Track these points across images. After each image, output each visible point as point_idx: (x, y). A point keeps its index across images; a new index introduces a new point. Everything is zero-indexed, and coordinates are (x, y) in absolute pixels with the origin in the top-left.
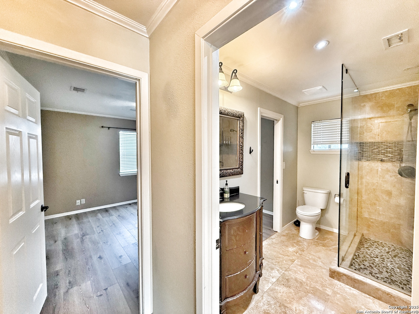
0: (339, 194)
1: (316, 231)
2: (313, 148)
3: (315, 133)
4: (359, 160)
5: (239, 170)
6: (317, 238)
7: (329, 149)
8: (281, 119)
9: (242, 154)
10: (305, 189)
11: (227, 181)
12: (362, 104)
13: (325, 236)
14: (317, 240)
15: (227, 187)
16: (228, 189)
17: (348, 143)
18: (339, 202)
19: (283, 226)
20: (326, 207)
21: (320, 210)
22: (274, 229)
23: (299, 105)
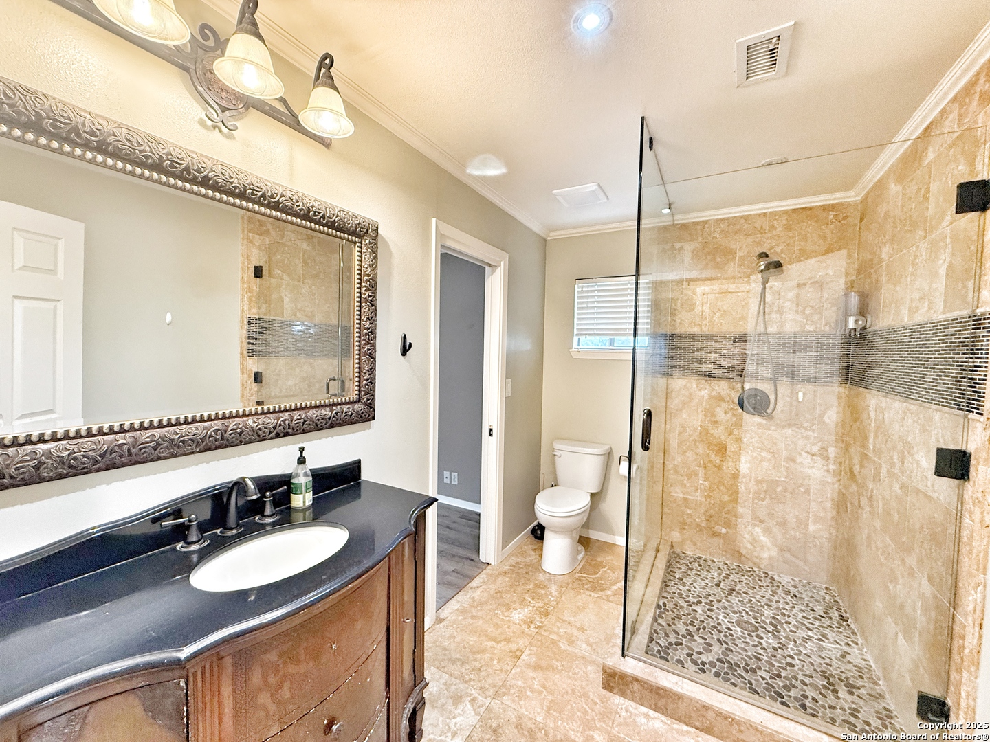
0: (627, 454)
1: (580, 547)
2: (579, 345)
3: (583, 308)
4: (668, 373)
5: (358, 407)
6: (580, 567)
7: (611, 347)
8: (502, 263)
9: (372, 356)
10: (557, 445)
11: (302, 450)
12: (678, 246)
13: (599, 559)
14: (581, 575)
15: (302, 470)
16: (306, 474)
17: (647, 335)
18: (627, 475)
19: (504, 546)
20: (602, 488)
21: (589, 494)
22: (483, 558)
23: (548, 236)
